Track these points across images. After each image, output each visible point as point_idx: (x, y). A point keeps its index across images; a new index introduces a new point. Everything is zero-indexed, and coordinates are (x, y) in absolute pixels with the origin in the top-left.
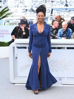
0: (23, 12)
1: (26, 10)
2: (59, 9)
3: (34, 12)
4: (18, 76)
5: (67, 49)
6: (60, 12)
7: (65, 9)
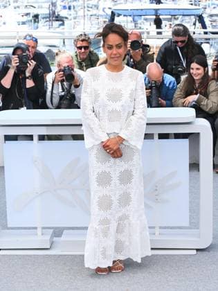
0: (24, 23)
1: (36, 16)
3: (61, 22)
4: (9, 226)
5: (159, 138)
7: (154, 12)
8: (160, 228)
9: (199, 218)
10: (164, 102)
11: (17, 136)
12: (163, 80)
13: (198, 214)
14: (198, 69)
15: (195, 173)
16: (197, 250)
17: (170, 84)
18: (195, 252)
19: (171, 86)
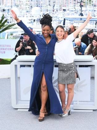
0: (30, 23)
1: (34, 20)
2: (73, 19)
4: (21, 100)
5: (79, 67)
6: (73, 22)
7: (80, 19)
8: (79, 101)
9: (94, 98)
10: (81, 53)
11: (25, 65)
12: (81, 45)
13: (94, 96)
14: (95, 42)
15: (93, 80)
16: (93, 110)
17: (83, 46)
18: (92, 111)
19: (84, 47)
